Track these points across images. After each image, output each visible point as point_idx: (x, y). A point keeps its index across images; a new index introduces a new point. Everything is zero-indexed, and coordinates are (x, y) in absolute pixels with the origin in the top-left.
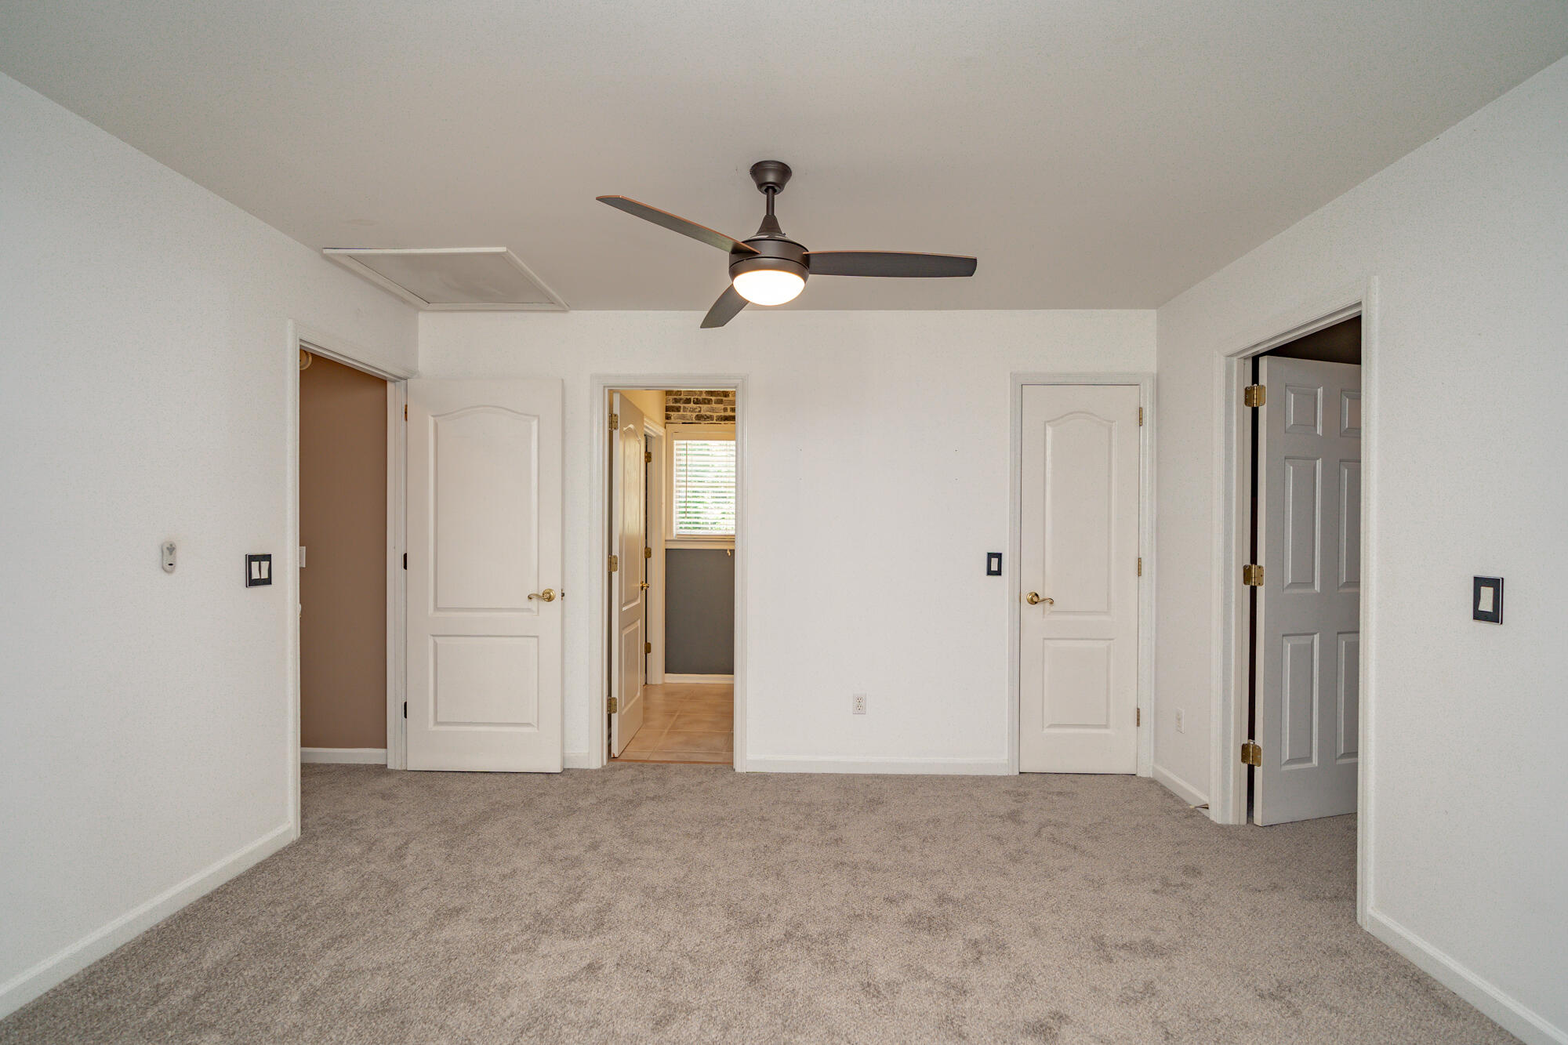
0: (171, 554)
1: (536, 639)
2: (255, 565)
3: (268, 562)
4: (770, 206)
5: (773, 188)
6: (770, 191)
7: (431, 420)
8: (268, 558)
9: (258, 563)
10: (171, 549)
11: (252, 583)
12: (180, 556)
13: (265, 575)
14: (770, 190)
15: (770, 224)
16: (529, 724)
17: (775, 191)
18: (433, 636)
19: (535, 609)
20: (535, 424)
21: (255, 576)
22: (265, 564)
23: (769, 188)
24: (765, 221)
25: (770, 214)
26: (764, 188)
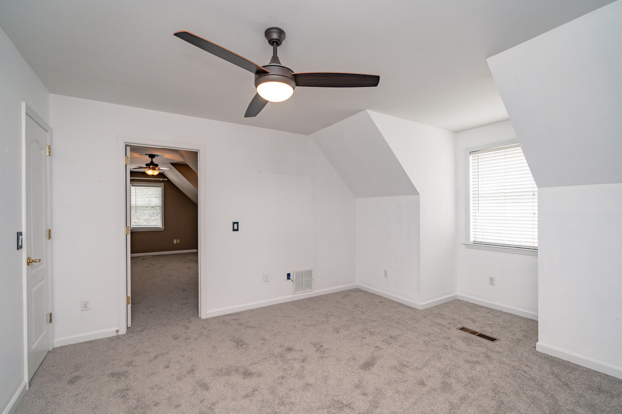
4: (275, 52)
5: (276, 42)
6: (275, 44)
15: (275, 58)
17: (278, 44)
23: (274, 42)
24: (273, 57)
25: (275, 55)
26: (272, 42)
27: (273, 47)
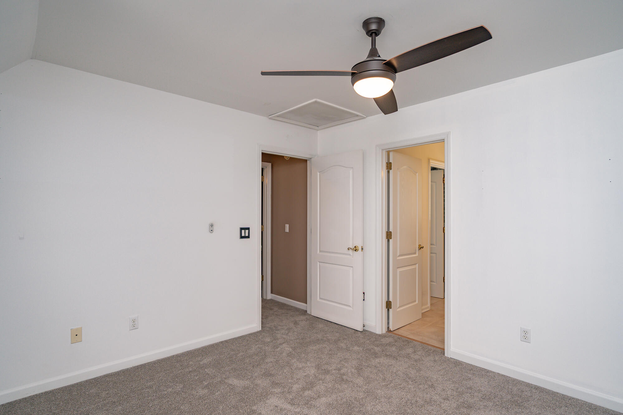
0: (212, 227)
1: (352, 268)
2: (243, 231)
3: (248, 230)
4: (373, 43)
5: (375, 33)
6: (374, 34)
7: (318, 173)
8: (248, 229)
9: (244, 230)
10: (212, 225)
11: (242, 237)
12: (215, 228)
13: (247, 235)
14: (373, 34)
15: (374, 52)
16: (350, 306)
17: (376, 35)
18: (320, 262)
19: (352, 254)
20: (351, 172)
21: (243, 235)
22: (247, 231)
23: (373, 33)
24: (371, 50)
25: (374, 47)
26: (370, 33)
27: (371, 38)
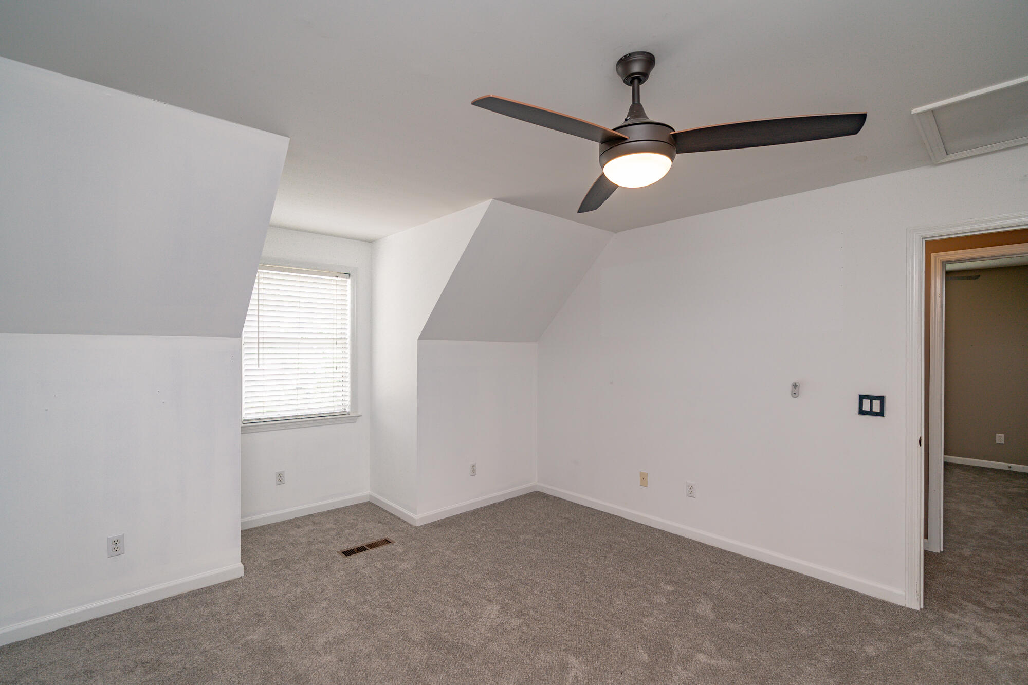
4: (636, 95)
5: (638, 78)
6: (636, 81)
14: (634, 80)
15: (636, 110)
17: (641, 81)
23: (634, 78)
24: (632, 108)
25: (636, 102)
26: (629, 80)
27: (631, 87)
